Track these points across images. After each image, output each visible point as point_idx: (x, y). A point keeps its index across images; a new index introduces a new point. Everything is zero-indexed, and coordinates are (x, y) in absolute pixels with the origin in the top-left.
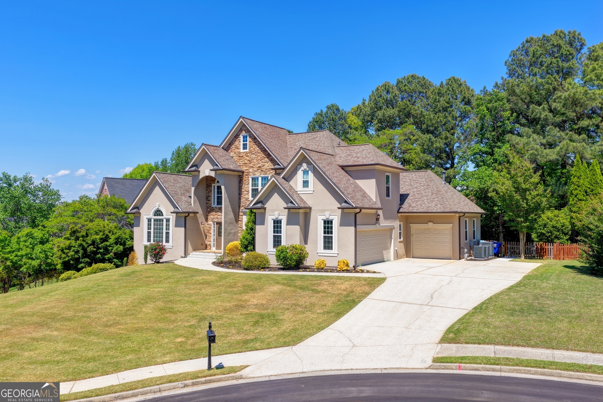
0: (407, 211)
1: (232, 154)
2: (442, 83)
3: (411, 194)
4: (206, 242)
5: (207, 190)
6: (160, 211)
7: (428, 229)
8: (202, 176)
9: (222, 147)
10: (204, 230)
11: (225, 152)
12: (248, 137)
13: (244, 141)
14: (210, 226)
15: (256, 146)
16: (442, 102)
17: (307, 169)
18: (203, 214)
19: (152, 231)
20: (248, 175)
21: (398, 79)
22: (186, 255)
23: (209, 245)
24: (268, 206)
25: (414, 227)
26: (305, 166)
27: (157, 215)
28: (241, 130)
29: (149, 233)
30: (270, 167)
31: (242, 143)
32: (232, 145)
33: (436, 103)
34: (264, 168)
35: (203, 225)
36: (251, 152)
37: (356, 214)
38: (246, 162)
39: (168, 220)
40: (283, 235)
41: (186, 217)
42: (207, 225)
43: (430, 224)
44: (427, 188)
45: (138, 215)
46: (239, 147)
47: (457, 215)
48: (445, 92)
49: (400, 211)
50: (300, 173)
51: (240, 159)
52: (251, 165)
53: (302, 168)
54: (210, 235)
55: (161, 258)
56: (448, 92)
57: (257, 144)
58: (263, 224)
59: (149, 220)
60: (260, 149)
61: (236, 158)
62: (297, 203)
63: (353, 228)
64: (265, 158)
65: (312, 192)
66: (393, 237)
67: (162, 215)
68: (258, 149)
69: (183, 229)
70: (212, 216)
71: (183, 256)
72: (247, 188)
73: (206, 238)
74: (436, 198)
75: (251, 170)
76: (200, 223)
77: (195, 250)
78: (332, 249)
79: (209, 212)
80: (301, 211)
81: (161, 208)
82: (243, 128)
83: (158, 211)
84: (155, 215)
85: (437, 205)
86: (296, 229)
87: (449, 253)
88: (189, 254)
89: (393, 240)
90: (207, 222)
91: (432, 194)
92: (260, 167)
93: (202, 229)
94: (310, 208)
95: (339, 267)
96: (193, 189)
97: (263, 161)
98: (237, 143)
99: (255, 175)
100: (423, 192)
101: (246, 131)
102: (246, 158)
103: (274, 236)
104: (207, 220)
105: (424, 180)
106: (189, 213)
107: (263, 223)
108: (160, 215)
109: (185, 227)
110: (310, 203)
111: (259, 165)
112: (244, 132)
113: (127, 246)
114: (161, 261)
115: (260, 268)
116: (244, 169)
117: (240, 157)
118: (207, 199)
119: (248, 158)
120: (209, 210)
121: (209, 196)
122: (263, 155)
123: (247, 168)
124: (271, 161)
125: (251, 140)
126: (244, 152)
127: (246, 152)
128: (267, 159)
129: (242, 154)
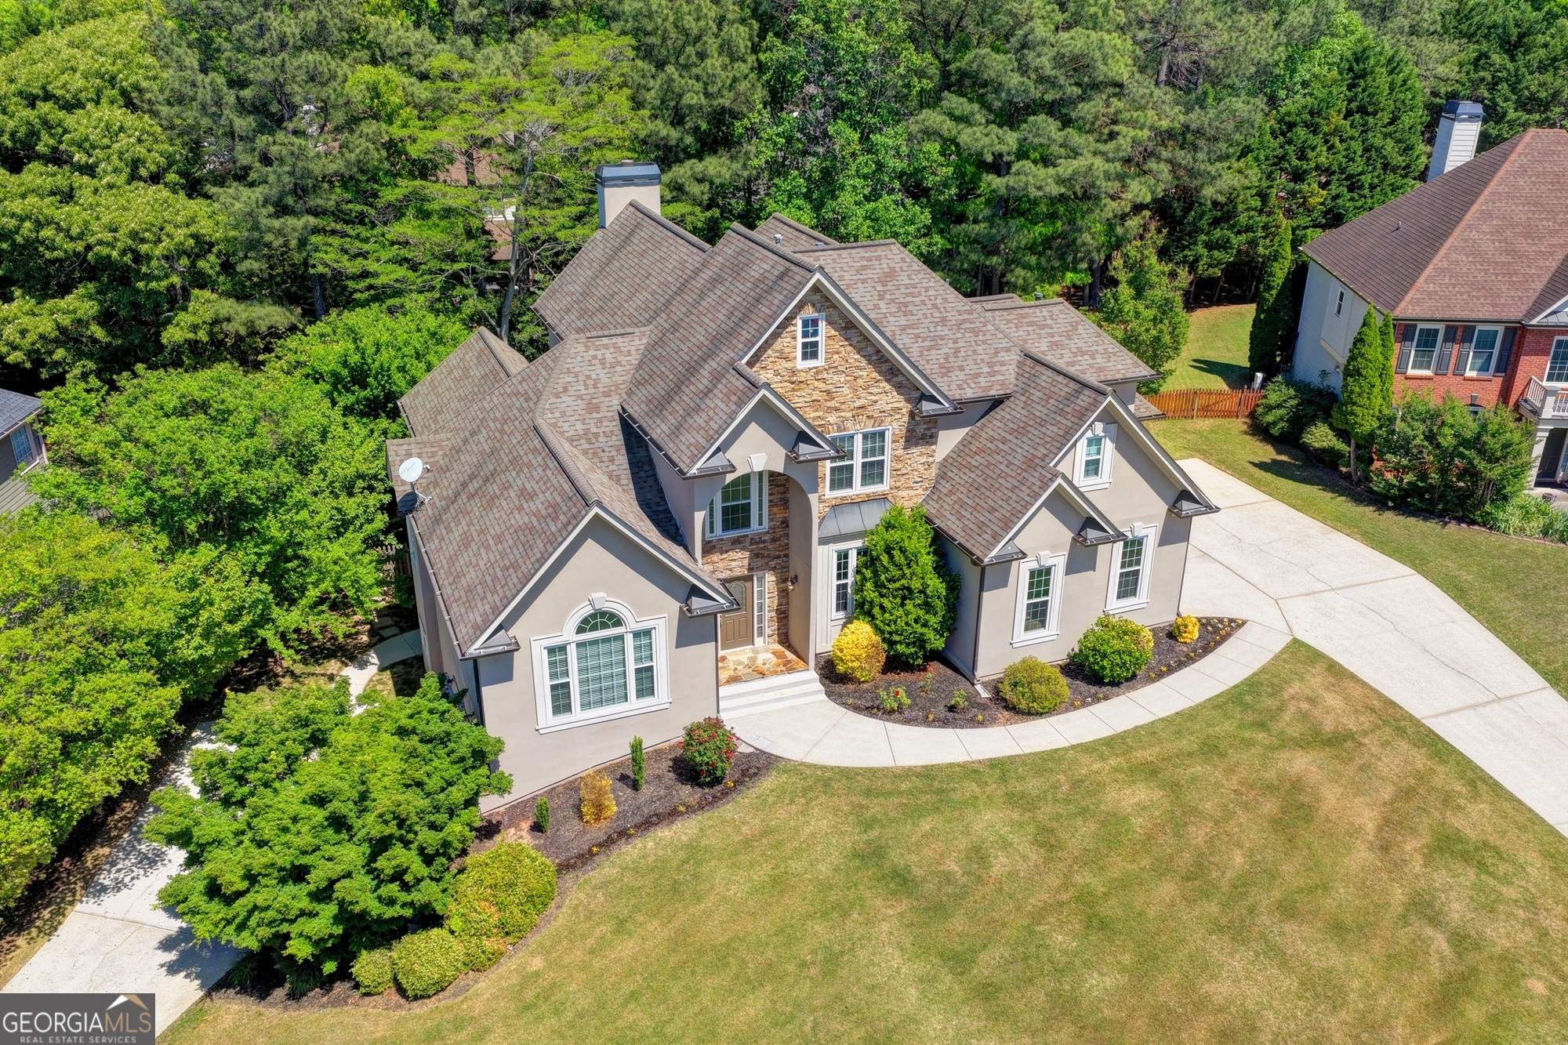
6: (603, 614)
12: (822, 326)
13: (805, 335)
15: (849, 348)
17: (1102, 434)
19: (574, 678)
24: (1021, 541)
26: (1097, 428)
27: (594, 628)
28: (800, 305)
29: (560, 689)
30: (894, 405)
31: (800, 340)
32: (767, 348)
34: (874, 410)
36: (831, 368)
38: (816, 395)
39: (644, 636)
40: (1053, 598)
46: (792, 355)
50: (1081, 445)
51: (793, 390)
52: (833, 404)
53: (1090, 434)
57: (855, 343)
58: (1005, 585)
59: (557, 652)
60: (864, 357)
61: (779, 388)
62: (1112, 529)
63: (1184, 546)
64: (878, 381)
65: (1108, 485)
67: (618, 622)
68: (857, 356)
72: (821, 469)
78: (1135, 596)
82: (805, 298)
83: (593, 616)
92: (862, 407)
96: (700, 516)
98: (783, 342)
101: (818, 305)
102: (816, 384)
103: (1029, 606)
109: (716, 639)
111: (858, 404)
112: (810, 309)
119: (822, 386)
122: (875, 375)
123: (820, 414)
124: (899, 387)
125: (833, 332)
126: (810, 368)
127: (817, 367)
128: (885, 384)
129: (803, 375)
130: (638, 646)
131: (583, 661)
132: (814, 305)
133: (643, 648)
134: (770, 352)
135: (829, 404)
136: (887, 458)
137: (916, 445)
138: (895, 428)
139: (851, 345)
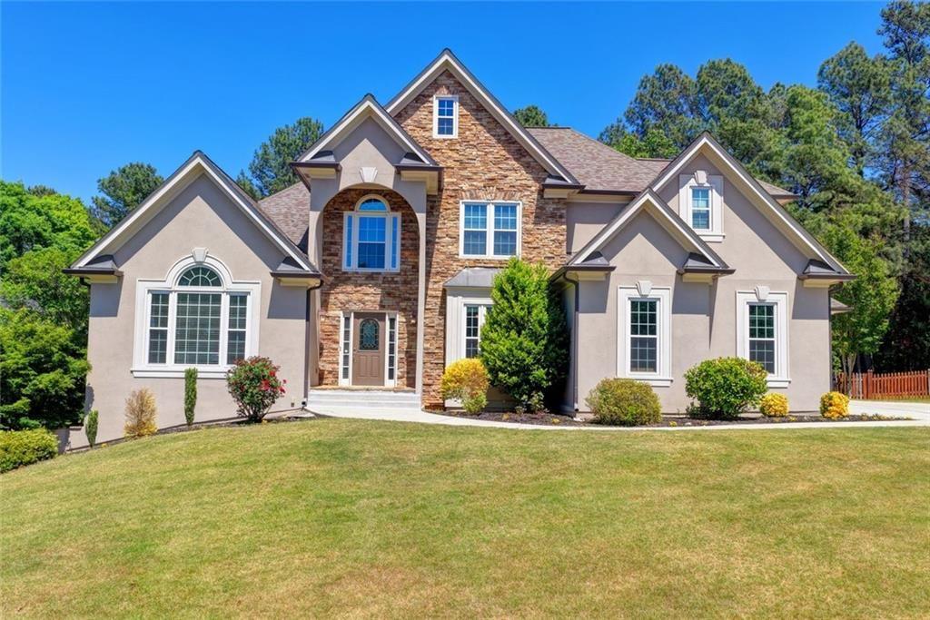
6: (205, 270)
12: (456, 107)
13: (441, 112)
14: (335, 323)
15: (480, 128)
17: (707, 185)
19: (171, 329)
20: (455, 197)
22: (306, 396)
23: (330, 372)
24: (618, 262)
26: (702, 176)
27: (195, 283)
28: (436, 88)
29: (158, 335)
30: (523, 182)
31: (436, 116)
32: (405, 120)
34: (504, 184)
36: (464, 140)
38: (450, 163)
39: (239, 300)
40: (662, 338)
42: (324, 319)
45: (109, 280)
46: (428, 127)
50: (686, 193)
52: (466, 173)
53: (692, 182)
54: (334, 346)
57: (485, 123)
58: (603, 310)
59: (159, 298)
60: (494, 136)
64: (507, 159)
67: (217, 282)
68: (488, 135)
69: (298, 325)
70: (341, 297)
72: (454, 230)
75: (465, 186)
77: (311, 384)
79: (333, 286)
81: (210, 263)
82: (439, 81)
83: (196, 270)
84: (183, 282)
90: (327, 311)
92: (492, 180)
97: (504, 166)
98: (420, 114)
99: (477, 198)
101: (452, 89)
102: (450, 153)
103: (635, 342)
104: (326, 305)
106: (321, 279)
107: (600, 307)
108: (205, 283)
109: (308, 320)
111: (490, 176)
112: (444, 91)
114: (268, 415)
117: (430, 149)
118: (325, 249)
119: (455, 155)
121: (335, 243)
122: (503, 152)
123: (454, 180)
124: (527, 167)
125: (465, 112)
126: (445, 140)
127: (451, 140)
128: (514, 162)
129: (438, 143)
130: (233, 312)
131: (181, 311)
132: (448, 88)
133: (238, 316)
134: (409, 121)
135: (463, 173)
136: (519, 230)
137: (546, 222)
138: (524, 204)
139: (482, 125)
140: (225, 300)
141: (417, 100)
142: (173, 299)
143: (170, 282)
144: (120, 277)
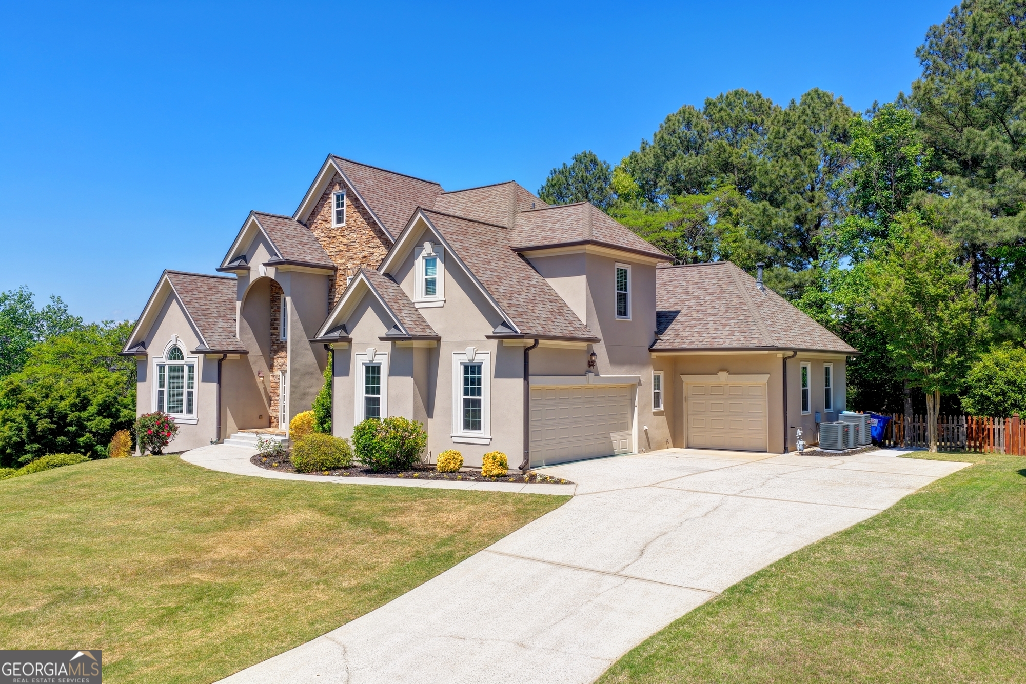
0: (670, 347)
1: (317, 233)
2: (793, 102)
3: (683, 312)
4: (270, 412)
5: (272, 308)
6: (178, 349)
7: (719, 386)
8: (253, 278)
9: (296, 219)
10: (265, 388)
11: (304, 229)
12: (345, 197)
13: (338, 206)
14: (277, 380)
15: (358, 214)
16: (792, 138)
17: (433, 254)
18: (264, 355)
19: (166, 389)
20: (344, 275)
21: (708, 100)
22: (220, 437)
23: (275, 418)
24: (355, 334)
25: (690, 382)
26: (428, 247)
27: (175, 359)
28: (332, 184)
29: (161, 393)
31: (334, 209)
32: (317, 214)
33: (780, 141)
35: (263, 377)
36: (349, 227)
37: (527, 350)
38: (342, 247)
39: (191, 368)
40: (383, 396)
41: (220, 362)
42: (271, 378)
43: (723, 376)
44: (718, 299)
45: (143, 358)
46: (329, 219)
47: (780, 355)
48: (797, 119)
49: (656, 346)
50: (419, 264)
51: (330, 243)
52: (350, 254)
53: (424, 253)
54: (277, 398)
55: (166, 444)
56: (804, 118)
57: (360, 210)
58: (348, 375)
59: (162, 368)
60: (365, 219)
61: (323, 242)
62: (404, 328)
63: (520, 382)
64: (373, 238)
65: (441, 304)
66: (636, 404)
67: (183, 358)
68: (362, 220)
69: (214, 385)
70: (280, 360)
71: (215, 440)
73: (270, 405)
74: (733, 318)
75: (350, 265)
76: (256, 373)
77: (242, 428)
78: (479, 428)
79: (276, 352)
80: (416, 344)
81: (179, 344)
82: (334, 179)
83: (174, 350)
84: (171, 358)
85: (732, 333)
86: (406, 384)
87: (761, 438)
88: (229, 437)
89: (636, 409)
90: (272, 372)
91: (728, 309)
92: (365, 257)
93: (261, 387)
94: (438, 339)
95: (483, 467)
96: (239, 304)
97: (372, 245)
98: (325, 210)
100: (709, 307)
101: (342, 185)
102: (341, 239)
103: (367, 399)
104: (271, 367)
105: (714, 281)
106: (225, 353)
107: (346, 372)
108: (179, 359)
109: (219, 382)
110: (437, 328)
111: (364, 254)
112: (337, 187)
113: (121, 419)
114: (165, 450)
115: (323, 469)
116: (337, 262)
117: (330, 238)
118: (272, 325)
119: (344, 240)
120: (275, 347)
121: (275, 320)
122: (372, 233)
123: (344, 261)
125: (350, 203)
126: (338, 228)
127: (342, 228)
128: (378, 240)
129: (334, 232)
130: (189, 376)
131: (170, 378)
132: (340, 185)
133: (191, 378)
134: (319, 217)
139: (359, 212)
140: (186, 369)
141: (322, 198)
142: (167, 368)
143: (165, 360)
144: (146, 355)
